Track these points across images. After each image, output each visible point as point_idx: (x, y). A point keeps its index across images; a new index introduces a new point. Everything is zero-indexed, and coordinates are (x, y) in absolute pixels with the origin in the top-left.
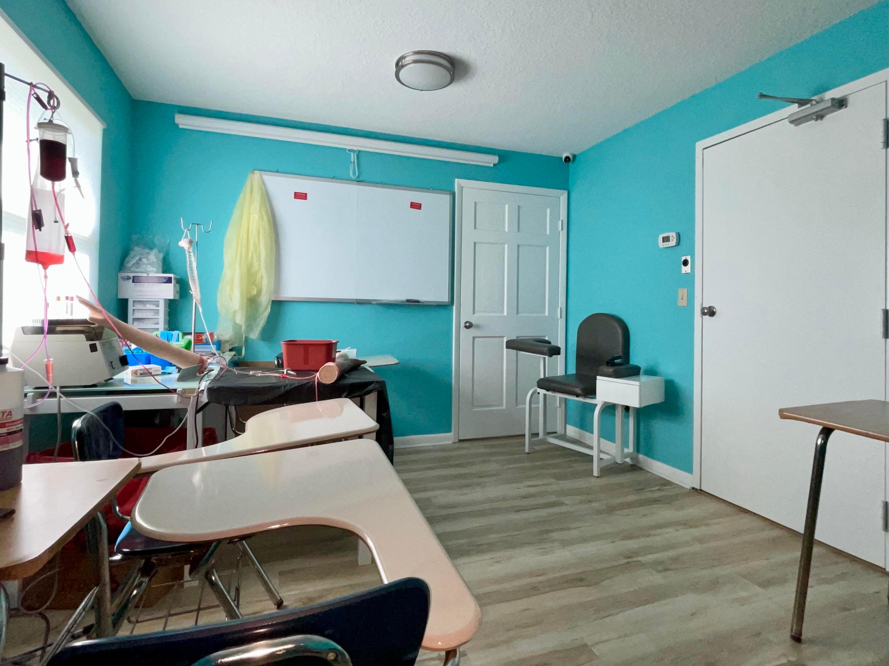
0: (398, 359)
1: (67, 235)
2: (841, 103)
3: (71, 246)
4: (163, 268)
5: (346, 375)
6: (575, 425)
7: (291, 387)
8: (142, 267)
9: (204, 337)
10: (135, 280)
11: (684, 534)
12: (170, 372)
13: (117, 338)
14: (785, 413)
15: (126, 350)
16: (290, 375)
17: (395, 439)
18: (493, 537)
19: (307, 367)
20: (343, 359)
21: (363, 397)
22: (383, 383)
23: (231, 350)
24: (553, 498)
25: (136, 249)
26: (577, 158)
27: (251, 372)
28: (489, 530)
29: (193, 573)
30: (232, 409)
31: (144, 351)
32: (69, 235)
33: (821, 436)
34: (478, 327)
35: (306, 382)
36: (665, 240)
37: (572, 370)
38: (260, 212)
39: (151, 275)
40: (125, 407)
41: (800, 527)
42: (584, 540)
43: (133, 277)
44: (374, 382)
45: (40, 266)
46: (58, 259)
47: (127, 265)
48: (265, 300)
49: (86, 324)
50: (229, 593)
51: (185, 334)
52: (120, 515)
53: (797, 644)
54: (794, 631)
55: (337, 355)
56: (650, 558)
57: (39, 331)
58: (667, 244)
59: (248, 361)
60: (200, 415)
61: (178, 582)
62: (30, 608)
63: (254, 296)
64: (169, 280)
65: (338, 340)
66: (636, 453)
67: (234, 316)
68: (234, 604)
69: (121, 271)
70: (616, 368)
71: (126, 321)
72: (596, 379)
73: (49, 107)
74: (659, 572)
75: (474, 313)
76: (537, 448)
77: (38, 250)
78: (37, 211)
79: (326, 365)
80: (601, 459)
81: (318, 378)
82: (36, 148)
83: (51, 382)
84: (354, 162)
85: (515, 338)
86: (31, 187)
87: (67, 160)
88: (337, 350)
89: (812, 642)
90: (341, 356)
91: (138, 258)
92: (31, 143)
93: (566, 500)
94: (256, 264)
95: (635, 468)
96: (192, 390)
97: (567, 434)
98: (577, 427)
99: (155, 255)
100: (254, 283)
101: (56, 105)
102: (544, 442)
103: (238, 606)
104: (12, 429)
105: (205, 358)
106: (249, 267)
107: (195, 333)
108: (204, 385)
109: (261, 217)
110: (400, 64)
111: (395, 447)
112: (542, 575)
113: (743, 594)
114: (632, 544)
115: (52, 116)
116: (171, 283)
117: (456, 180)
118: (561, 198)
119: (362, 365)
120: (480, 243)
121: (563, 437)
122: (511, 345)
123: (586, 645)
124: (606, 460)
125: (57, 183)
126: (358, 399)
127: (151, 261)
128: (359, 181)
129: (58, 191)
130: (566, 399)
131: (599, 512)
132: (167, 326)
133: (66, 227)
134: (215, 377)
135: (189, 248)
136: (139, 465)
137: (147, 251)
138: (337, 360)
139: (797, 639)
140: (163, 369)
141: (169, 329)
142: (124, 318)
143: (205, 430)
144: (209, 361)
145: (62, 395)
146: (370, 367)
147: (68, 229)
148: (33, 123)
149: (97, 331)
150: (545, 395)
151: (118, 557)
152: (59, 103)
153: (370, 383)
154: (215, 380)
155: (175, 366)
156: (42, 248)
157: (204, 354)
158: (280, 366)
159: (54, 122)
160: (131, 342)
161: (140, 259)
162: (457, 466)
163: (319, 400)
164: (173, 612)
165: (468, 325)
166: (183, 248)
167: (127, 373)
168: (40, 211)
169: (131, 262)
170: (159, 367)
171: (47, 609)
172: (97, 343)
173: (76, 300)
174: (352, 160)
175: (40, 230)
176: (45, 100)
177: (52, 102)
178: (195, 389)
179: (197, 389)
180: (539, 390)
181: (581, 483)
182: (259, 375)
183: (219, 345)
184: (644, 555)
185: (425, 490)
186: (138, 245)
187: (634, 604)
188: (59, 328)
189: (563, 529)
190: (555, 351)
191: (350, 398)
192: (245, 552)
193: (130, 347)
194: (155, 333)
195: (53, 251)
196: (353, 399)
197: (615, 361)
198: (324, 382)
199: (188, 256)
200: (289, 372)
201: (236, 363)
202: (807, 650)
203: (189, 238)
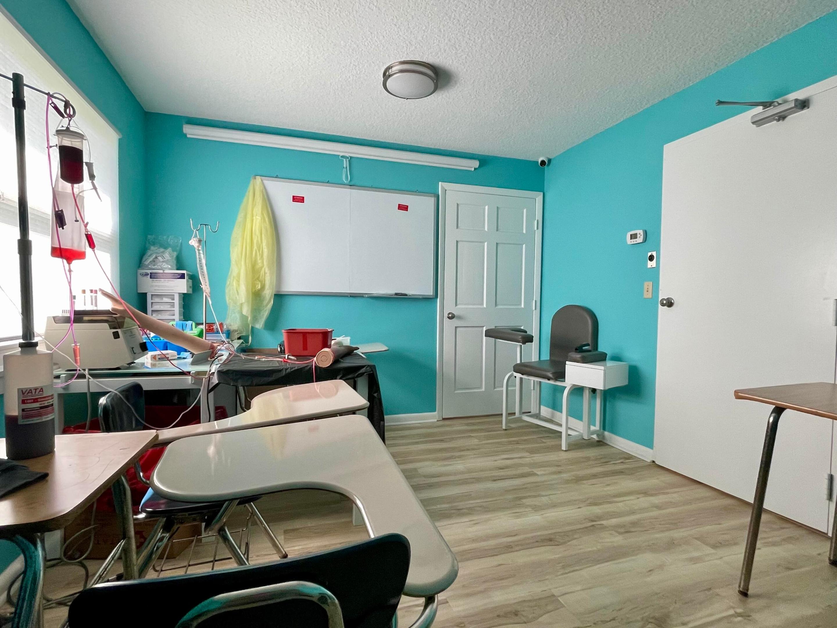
0: (387, 347)
1: (87, 233)
2: (803, 104)
3: (92, 244)
4: (177, 265)
5: (340, 360)
6: (548, 406)
7: (292, 370)
8: (158, 264)
9: (214, 327)
10: (153, 276)
11: (644, 501)
12: (185, 357)
13: (137, 327)
14: (740, 394)
15: (145, 338)
16: (291, 359)
17: (385, 417)
18: (472, 503)
19: (305, 353)
20: (338, 346)
21: (356, 379)
22: (374, 367)
23: (239, 338)
24: (526, 470)
25: (152, 248)
26: (552, 162)
27: (256, 357)
28: (468, 497)
29: (208, 530)
30: (241, 389)
31: (162, 339)
32: (89, 233)
33: (773, 415)
34: (460, 318)
35: (306, 365)
36: (633, 237)
37: (546, 356)
38: (262, 214)
39: (167, 271)
40: (146, 387)
41: (750, 498)
42: (554, 506)
43: (151, 273)
44: (365, 366)
45: (65, 261)
46: (80, 255)
47: (145, 263)
48: (268, 293)
49: (110, 314)
50: (240, 548)
51: (198, 324)
52: (144, 480)
53: (744, 598)
54: (742, 587)
55: (333, 342)
56: (614, 521)
57: (67, 320)
58: (634, 241)
59: (254, 348)
60: (211, 394)
61: (197, 538)
62: (71, 558)
63: (259, 290)
64: (182, 276)
65: (333, 329)
66: (602, 430)
67: (241, 308)
68: (244, 557)
69: (140, 268)
70: (584, 354)
71: (145, 312)
72: (566, 364)
73: (66, 116)
74: (620, 533)
75: (456, 305)
76: (513, 426)
77: (62, 247)
78: (59, 211)
79: (322, 350)
80: (569, 435)
81: (315, 362)
82: (56, 154)
83: (79, 364)
84: (346, 168)
85: (494, 328)
86: (53, 189)
87: (84, 164)
88: (333, 338)
89: (758, 596)
90: (336, 344)
91: (154, 256)
92: (51, 149)
93: (539, 471)
94: (259, 261)
95: (601, 443)
96: (204, 373)
97: (541, 414)
98: (549, 407)
99: (170, 254)
100: (258, 278)
101: (72, 113)
102: (520, 420)
103: (247, 559)
104: (44, 404)
105: (215, 345)
106: (254, 265)
107: (206, 323)
108: (214, 368)
109: (263, 218)
110: (387, 73)
111: (386, 424)
112: (516, 535)
113: (696, 554)
114: (596, 510)
115: (69, 124)
116: (184, 278)
117: (440, 183)
118: (537, 199)
119: (355, 351)
120: (461, 241)
121: (537, 416)
122: (489, 334)
123: (553, 596)
124: (575, 436)
125: (76, 186)
126: (352, 381)
127: (166, 259)
128: (351, 186)
129: (77, 193)
130: (540, 382)
131: (567, 482)
132: (182, 317)
133: (86, 225)
134: (225, 361)
135: (198, 247)
136: (157, 436)
137: (162, 250)
138: (332, 347)
139: (744, 594)
140: (179, 354)
141: (183, 320)
142: (144, 309)
143: (217, 408)
144: (219, 347)
145: (90, 377)
146: (362, 353)
147: (88, 228)
148: (52, 131)
149: (119, 320)
150: (521, 379)
151: (142, 516)
152: (74, 112)
153: (363, 367)
154: (224, 364)
155: (189, 351)
156: (66, 245)
157: (215, 342)
158: (283, 352)
159: (71, 130)
160: (150, 331)
161: (156, 258)
162: (442, 441)
163: (316, 381)
164: (191, 563)
165: (450, 316)
166: (193, 246)
167: (147, 358)
168: (62, 211)
169: (148, 261)
170: (175, 353)
171: (86, 559)
172: (119, 330)
173: (99, 293)
174: (345, 166)
175: (63, 229)
176: (62, 110)
177: (68, 110)
178: (207, 371)
179: (208, 372)
180: (515, 374)
181: (552, 457)
182: (264, 359)
183: (229, 334)
184: (607, 519)
185: (411, 462)
186: (154, 244)
187: (598, 562)
188: (86, 318)
189: (535, 496)
190: (529, 339)
191: (344, 380)
192: (253, 513)
193: (149, 336)
194: (171, 323)
195: (75, 248)
196: (346, 381)
197: (584, 348)
198: (320, 366)
199: (197, 254)
200: (289, 357)
201: (244, 350)
202: (752, 603)
203: (198, 237)
